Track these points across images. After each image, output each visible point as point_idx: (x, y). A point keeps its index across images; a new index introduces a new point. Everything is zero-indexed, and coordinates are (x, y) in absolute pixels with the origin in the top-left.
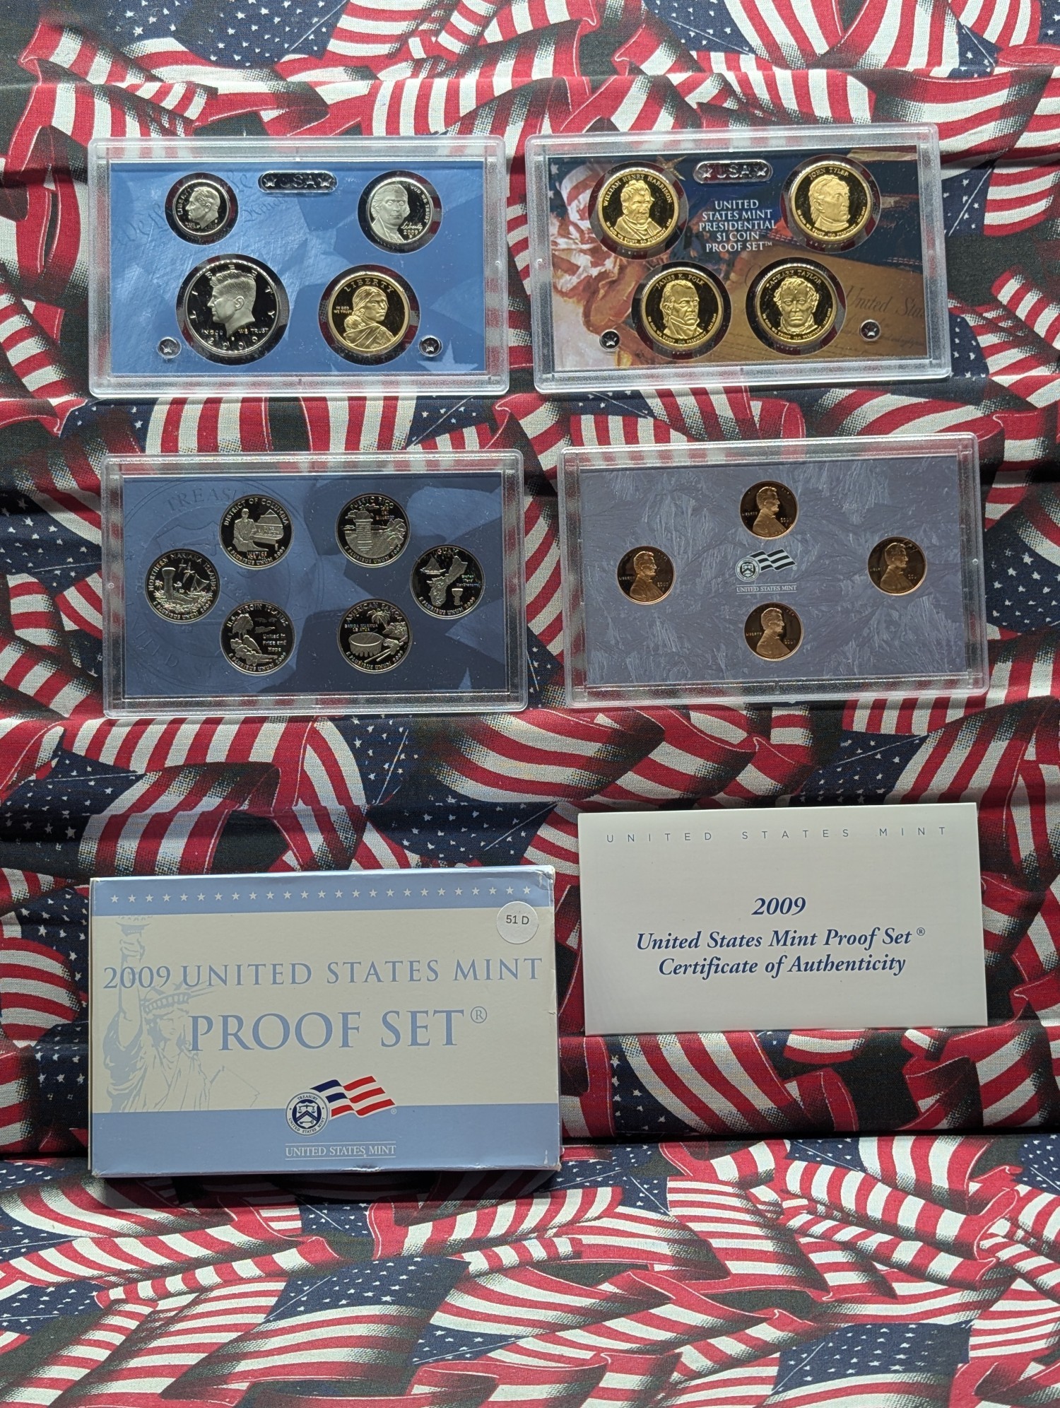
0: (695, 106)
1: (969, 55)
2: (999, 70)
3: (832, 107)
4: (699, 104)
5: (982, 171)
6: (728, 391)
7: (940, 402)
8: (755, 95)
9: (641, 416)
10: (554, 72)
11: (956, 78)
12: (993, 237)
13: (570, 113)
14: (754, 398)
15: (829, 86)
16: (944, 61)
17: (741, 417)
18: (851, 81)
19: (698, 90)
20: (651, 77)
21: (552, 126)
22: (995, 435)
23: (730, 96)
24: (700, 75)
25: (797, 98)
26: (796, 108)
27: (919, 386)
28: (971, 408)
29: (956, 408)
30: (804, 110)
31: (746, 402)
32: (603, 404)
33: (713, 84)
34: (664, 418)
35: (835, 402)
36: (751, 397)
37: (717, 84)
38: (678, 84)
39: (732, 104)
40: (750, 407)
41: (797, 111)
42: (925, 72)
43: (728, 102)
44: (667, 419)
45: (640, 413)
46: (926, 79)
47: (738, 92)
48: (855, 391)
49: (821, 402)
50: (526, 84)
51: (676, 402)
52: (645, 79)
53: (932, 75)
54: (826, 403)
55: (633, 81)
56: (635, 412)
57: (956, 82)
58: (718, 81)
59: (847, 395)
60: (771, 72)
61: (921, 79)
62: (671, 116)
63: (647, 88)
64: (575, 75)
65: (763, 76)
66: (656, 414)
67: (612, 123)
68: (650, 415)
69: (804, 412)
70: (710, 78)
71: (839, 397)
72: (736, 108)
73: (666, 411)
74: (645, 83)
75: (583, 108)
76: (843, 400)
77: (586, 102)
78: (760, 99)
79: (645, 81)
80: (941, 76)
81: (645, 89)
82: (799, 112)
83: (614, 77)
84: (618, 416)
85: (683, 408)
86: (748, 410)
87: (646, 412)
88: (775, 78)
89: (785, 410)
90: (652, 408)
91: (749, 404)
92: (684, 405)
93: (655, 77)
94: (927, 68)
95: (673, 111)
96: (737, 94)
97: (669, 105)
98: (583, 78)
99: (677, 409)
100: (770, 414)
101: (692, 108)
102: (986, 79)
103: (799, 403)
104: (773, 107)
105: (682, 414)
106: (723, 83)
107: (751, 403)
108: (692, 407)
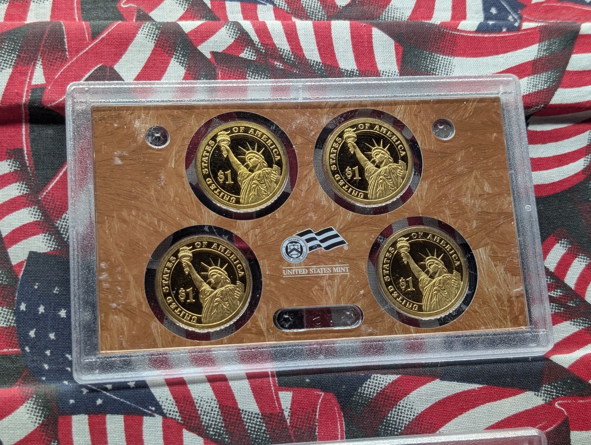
0: (209, 56)
1: (494, 11)
2: (526, 25)
3: (356, 60)
4: (213, 53)
6: (251, 377)
7: (496, 388)
8: (274, 45)
9: (146, 414)
10: (52, 17)
11: (485, 32)
13: (66, 60)
14: (284, 386)
15: (353, 38)
16: (467, 17)
17: (268, 411)
18: (376, 33)
19: (212, 39)
20: (159, 23)
21: (45, 74)
22: (559, 426)
23: (247, 45)
24: (215, 22)
25: (319, 49)
26: (319, 60)
27: (471, 370)
28: (530, 394)
29: (515, 395)
30: (327, 63)
31: (273, 392)
32: (99, 399)
33: (228, 33)
34: (176, 415)
35: (377, 390)
36: (280, 386)
37: (232, 33)
38: (190, 32)
39: (249, 54)
40: (279, 399)
41: (320, 63)
42: (452, 26)
43: (245, 52)
44: (179, 416)
45: (145, 410)
46: (453, 32)
47: (256, 42)
48: (399, 376)
49: (362, 390)
50: (19, 28)
51: (190, 394)
52: (152, 25)
53: (458, 28)
54: (367, 391)
55: (140, 28)
56: (139, 409)
57: (486, 36)
58: (235, 30)
59: (390, 382)
60: (290, 22)
61: (449, 32)
62: (182, 66)
63: (155, 36)
64: (75, 19)
65: (282, 27)
66: (165, 411)
67: (115, 71)
68: (158, 412)
69: (342, 404)
70: (225, 26)
71: (382, 384)
72: (254, 58)
73: (178, 406)
74: (152, 30)
75: (81, 56)
76: (386, 388)
77: (85, 48)
78: (279, 50)
79: (153, 28)
80: (468, 29)
81: (153, 37)
82: (322, 64)
83: (119, 22)
84: (118, 414)
85: (198, 400)
86: (276, 403)
87: (153, 409)
88: (296, 29)
89: (320, 401)
90: (161, 403)
91: (277, 395)
92: (199, 397)
93: (164, 24)
94: (453, 22)
95: (184, 60)
96: (255, 44)
97: (180, 54)
98: (84, 23)
99: (190, 402)
100: (303, 409)
101: (206, 58)
102: (515, 34)
103: (336, 392)
104: (294, 58)
105: (198, 410)
106: (239, 32)
107: (279, 393)
108: (208, 399)
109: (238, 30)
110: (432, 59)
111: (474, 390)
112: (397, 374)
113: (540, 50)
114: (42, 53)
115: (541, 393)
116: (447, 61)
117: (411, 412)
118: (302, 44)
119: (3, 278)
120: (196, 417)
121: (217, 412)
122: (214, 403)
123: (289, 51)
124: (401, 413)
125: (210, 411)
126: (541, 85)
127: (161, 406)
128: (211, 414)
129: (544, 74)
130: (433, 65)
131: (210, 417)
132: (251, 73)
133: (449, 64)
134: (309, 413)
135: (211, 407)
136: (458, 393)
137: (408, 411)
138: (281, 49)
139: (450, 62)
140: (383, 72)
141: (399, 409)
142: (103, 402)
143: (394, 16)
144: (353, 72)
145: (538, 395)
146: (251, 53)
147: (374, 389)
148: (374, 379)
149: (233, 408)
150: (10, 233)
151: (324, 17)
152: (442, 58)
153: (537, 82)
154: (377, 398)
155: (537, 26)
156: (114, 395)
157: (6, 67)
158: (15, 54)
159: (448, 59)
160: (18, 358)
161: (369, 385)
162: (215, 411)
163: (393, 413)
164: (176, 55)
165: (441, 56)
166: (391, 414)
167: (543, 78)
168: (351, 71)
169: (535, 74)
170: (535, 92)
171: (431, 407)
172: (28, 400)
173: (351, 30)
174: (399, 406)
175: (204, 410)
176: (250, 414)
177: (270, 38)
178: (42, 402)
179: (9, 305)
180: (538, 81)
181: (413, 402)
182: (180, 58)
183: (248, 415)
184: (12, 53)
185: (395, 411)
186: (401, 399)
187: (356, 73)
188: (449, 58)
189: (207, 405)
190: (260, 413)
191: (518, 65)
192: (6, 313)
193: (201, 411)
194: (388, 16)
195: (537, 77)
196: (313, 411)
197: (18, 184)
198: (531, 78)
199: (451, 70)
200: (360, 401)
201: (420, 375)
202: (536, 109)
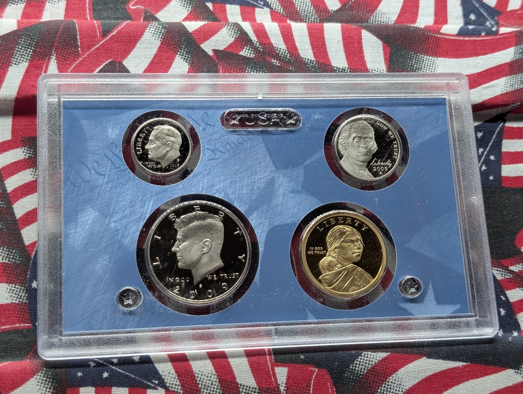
0: (211, 53)
1: (472, 17)
3: (347, 59)
4: (214, 51)
5: (494, 124)
6: (249, 354)
7: (479, 366)
8: (271, 44)
9: (150, 387)
10: (65, 16)
11: (465, 35)
12: (512, 189)
13: (78, 56)
15: (344, 39)
16: (449, 22)
17: (265, 386)
18: (366, 35)
19: (214, 38)
20: (165, 23)
21: (59, 67)
23: (246, 44)
24: (216, 23)
25: (313, 49)
26: (313, 59)
27: (455, 348)
28: (510, 372)
29: (496, 372)
30: (321, 61)
31: (270, 367)
32: (106, 373)
33: (228, 33)
34: (178, 389)
35: (368, 367)
36: (276, 362)
37: (233, 33)
38: (194, 31)
39: (248, 53)
40: (275, 374)
41: (313, 61)
42: (435, 29)
43: (244, 50)
44: (181, 389)
45: (149, 383)
46: (436, 35)
47: (255, 41)
48: (388, 354)
49: (353, 367)
50: (35, 25)
51: (191, 368)
52: (159, 24)
53: (441, 32)
54: (358, 368)
55: (147, 27)
56: (143, 383)
57: (467, 39)
58: (235, 30)
59: (380, 359)
60: (286, 24)
61: (432, 35)
62: (186, 62)
63: (161, 34)
64: (87, 19)
65: (278, 28)
66: (167, 385)
67: (124, 66)
68: (161, 385)
69: (335, 380)
70: (226, 26)
71: (372, 361)
72: (253, 56)
73: (180, 380)
74: (158, 29)
75: (93, 52)
76: (376, 365)
77: (97, 44)
78: (276, 49)
79: (159, 27)
80: (450, 33)
81: (159, 35)
82: (316, 62)
83: (128, 22)
84: (123, 387)
85: (198, 374)
86: (273, 378)
87: (157, 382)
88: (291, 30)
89: (314, 377)
90: (163, 377)
91: (273, 370)
92: (200, 371)
93: (169, 24)
94: (436, 26)
95: (188, 57)
96: (253, 43)
97: (184, 51)
98: (95, 22)
99: (192, 376)
100: (298, 384)
101: (208, 55)
102: (493, 38)
103: (329, 368)
104: (290, 57)
105: (199, 384)
106: (239, 32)
107: (275, 368)
108: (209, 373)
109: (238, 31)
110: (417, 59)
111: (458, 368)
112: (386, 352)
113: (516, 53)
114: (56, 48)
115: (521, 371)
116: (431, 62)
117: (400, 388)
118: (297, 44)
119: (16, 257)
120: (197, 390)
121: (216, 386)
122: (214, 378)
123: (285, 50)
124: (390, 388)
125: (210, 385)
126: (518, 85)
127: (163, 380)
128: (211, 387)
129: (520, 75)
130: (418, 64)
131: (210, 390)
132: (250, 70)
133: (433, 64)
134: (304, 388)
135: (211, 381)
136: (443, 371)
137: (397, 387)
138: (278, 48)
139: (434, 62)
140: (372, 70)
141: (388, 385)
142: (109, 375)
143: (381, 20)
144: (345, 70)
145: (518, 373)
146: (250, 52)
147: (365, 366)
148: (364, 356)
149: (232, 382)
150: (24, 215)
151: (317, 20)
152: (426, 58)
153: (513, 82)
154: (368, 374)
155: (513, 31)
156: (119, 369)
157: (23, 61)
158: (31, 49)
159: (431, 59)
160: (29, 333)
161: (360, 362)
162: (215, 385)
163: (383, 388)
164: (181, 52)
165: (426, 57)
166: (381, 390)
167: (519, 78)
168: (342, 69)
169: (512, 74)
170: (512, 91)
171: (419, 384)
172: (39, 373)
173: (342, 32)
174: (389, 382)
175: (205, 384)
176: (248, 388)
177: (267, 38)
178: (52, 375)
179: (22, 283)
180: (515, 81)
181: (402, 379)
182: (184, 55)
183: (246, 389)
184: (28, 48)
185: (385, 387)
186: (390, 376)
187: (347, 71)
188: (433, 58)
189: (207, 380)
190: (257, 388)
191: (496, 66)
192: (18, 290)
193: (202, 384)
194: (376, 21)
195: (513, 77)
196: (307, 386)
197: (32, 169)
198: (508, 79)
199: (435, 69)
200: (352, 377)
201: (407, 353)
202: (513, 107)
